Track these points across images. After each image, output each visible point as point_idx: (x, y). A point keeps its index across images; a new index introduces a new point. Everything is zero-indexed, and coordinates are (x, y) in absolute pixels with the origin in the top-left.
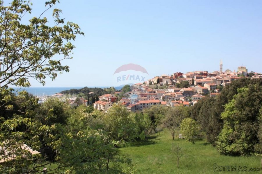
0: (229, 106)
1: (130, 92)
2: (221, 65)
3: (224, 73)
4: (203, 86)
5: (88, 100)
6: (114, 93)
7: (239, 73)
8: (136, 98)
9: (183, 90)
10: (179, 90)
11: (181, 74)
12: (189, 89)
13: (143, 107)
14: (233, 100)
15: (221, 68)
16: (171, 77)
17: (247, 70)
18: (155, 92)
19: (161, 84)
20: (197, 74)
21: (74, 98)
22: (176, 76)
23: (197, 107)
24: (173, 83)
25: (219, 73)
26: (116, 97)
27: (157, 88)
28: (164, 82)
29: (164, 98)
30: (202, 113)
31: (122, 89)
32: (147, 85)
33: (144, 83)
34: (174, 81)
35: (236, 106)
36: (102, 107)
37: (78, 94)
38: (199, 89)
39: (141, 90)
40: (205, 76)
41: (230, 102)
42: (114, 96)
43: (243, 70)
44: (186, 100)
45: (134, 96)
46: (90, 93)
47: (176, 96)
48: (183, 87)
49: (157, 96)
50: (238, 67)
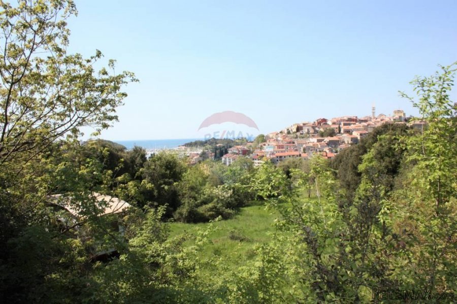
0: (367, 157)
1: (265, 143)
2: (374, 109)
3: (376, 119)
4: (351, 134)
5: (216, 153)
6: (246, 145)
7: (395, 118)
8: (272, 150)
9: (327, 139)
10: (323, 140)
11: (324, 121)
12: (334, 138)
13: (280, 160)
14: (372, 150)
15: (374, 113)
16: (313, 124)
17: (404, 114)
18: (294, 143)
19: (301, 132)
20: (344, 120)
21: (200, 151)
22: (319, 123)
23: (338, 159)
24: (316, 132)
25: (371, 118)
26: (248, 149)
27: (296, 138)
28: (305, 130)
29: (304, 149)
30: (342, 166)
31: (255, 140)
32: (284, 134)
33: (281, 132)
34: (317, 129)
35: (374, 156)
36: (231, 161)
37: (204, 146)
38: (347, 138)
39: (277, 140)
40: (354, 122)
41: (369, 152)
42: (246, 148)
43: (400, 115)
44: (331, 151)
45: (270, 147)
46: (218, 145)
47: (319, 146)
48: (328, 136)
49: (296, 147)
50: (394, 111)
